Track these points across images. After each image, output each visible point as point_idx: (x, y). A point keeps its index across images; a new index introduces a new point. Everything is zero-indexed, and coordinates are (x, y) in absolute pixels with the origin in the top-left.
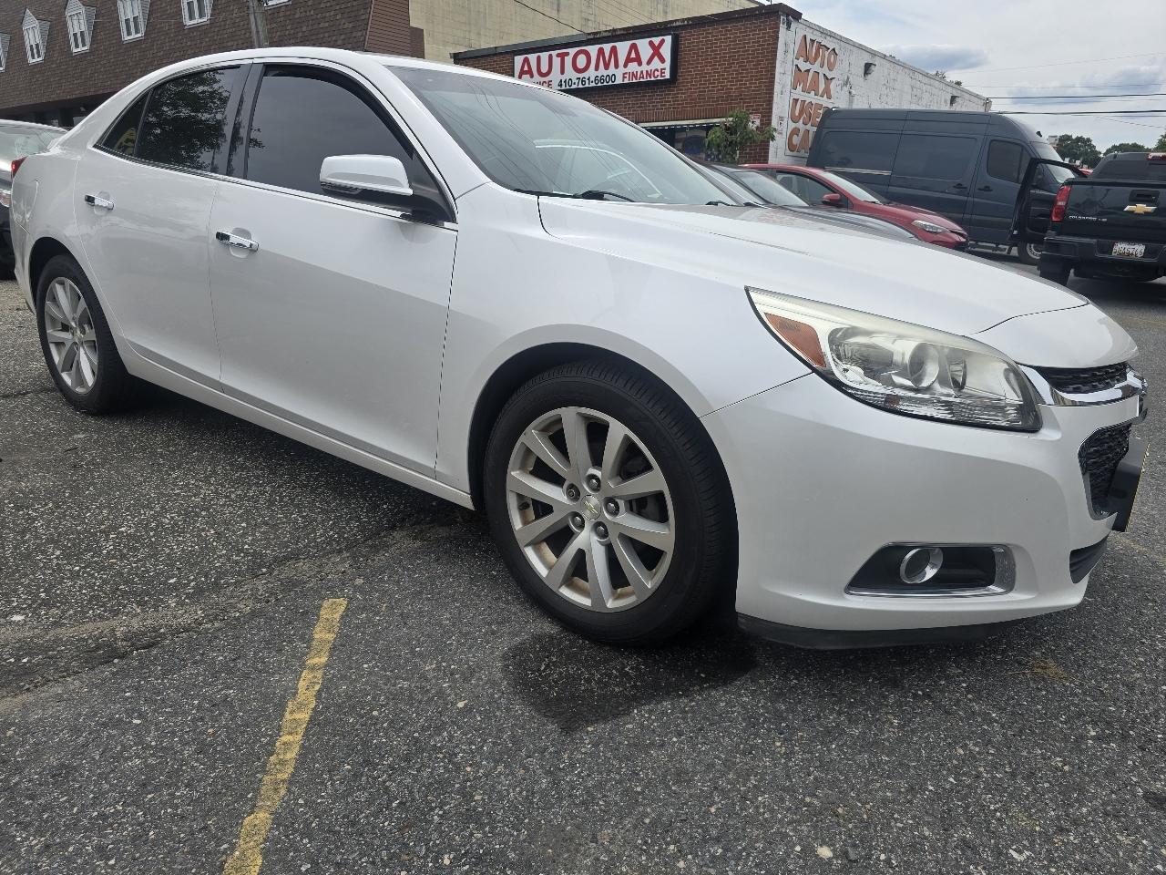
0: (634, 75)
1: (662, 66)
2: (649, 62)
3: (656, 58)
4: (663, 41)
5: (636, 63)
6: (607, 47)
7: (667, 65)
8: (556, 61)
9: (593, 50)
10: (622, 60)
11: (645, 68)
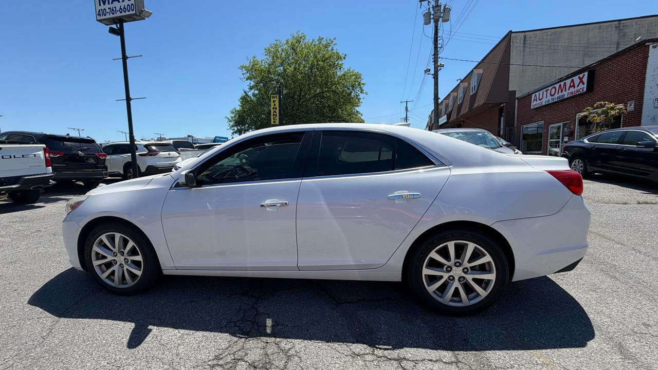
0: (572, 93)
1: (583, 86)
2: (578, 86)
3: (581, 83)
4: (584, 75)
5: (573, 88)
6: (562, 83)
7: (585, 86)
8: (545, 93)
9: (557, 86)
10: (567, 88)
11: (576, 89)
